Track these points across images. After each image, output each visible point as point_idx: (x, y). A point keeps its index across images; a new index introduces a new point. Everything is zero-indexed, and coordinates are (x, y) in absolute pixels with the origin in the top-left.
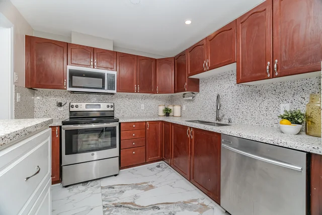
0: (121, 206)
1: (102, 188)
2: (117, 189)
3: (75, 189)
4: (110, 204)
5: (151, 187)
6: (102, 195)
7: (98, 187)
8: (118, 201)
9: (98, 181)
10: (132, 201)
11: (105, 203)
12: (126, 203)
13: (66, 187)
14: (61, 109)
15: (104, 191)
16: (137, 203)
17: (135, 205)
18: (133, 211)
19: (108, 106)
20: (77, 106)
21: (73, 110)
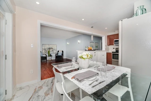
20: (117, 49)
21: (116, 50)
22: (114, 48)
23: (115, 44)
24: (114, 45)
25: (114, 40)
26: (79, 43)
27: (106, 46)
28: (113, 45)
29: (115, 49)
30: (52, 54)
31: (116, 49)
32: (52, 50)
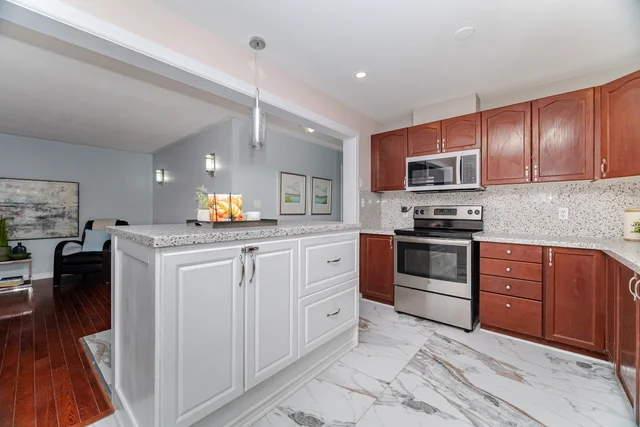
0: (440, 363)
1: (435, 334)
2: (453, 346)
3: (405, 319)
4: (430, 353)
5: (519, 378)
6: (429, 340)
7: (431, 331)
8: (442, 357)
9: (437, 325)
10: (462, 369)
11: (424, 348)
12: (450, 365)
13: (399, 312)
14: (405, 215)
15: (434, 338)
16: (465, 375)
17: (462, 376)
18: (452, 378)
19: (470, 212)
20: (422, 212)
21: (417, 217)
22: (404, 210)
23: (410, 185)
24: (408, 189)
25: (409, 160)
26: (212, 173)
27: (362, 194)
28: (402, 188)
29: (412, 210)
30: (30, 247)
31: (416, 212)
32: (41, 218)
